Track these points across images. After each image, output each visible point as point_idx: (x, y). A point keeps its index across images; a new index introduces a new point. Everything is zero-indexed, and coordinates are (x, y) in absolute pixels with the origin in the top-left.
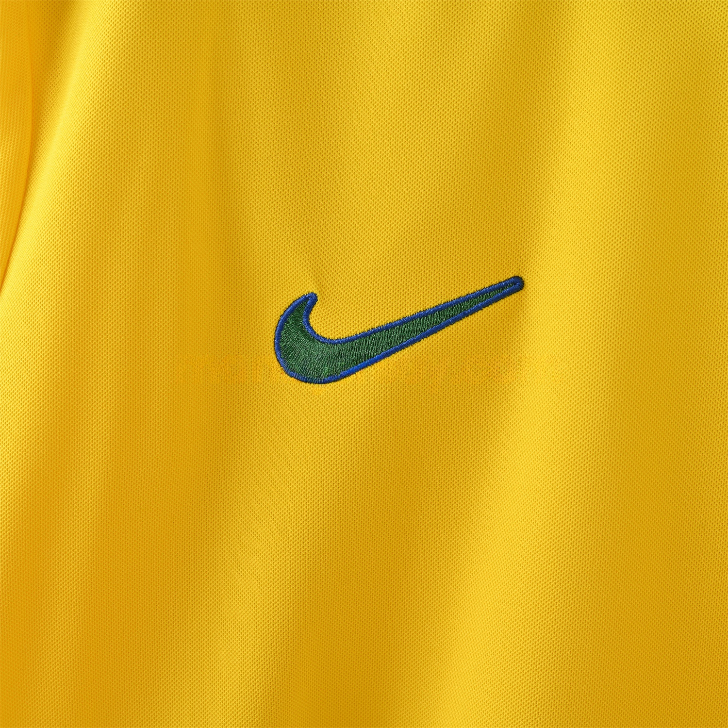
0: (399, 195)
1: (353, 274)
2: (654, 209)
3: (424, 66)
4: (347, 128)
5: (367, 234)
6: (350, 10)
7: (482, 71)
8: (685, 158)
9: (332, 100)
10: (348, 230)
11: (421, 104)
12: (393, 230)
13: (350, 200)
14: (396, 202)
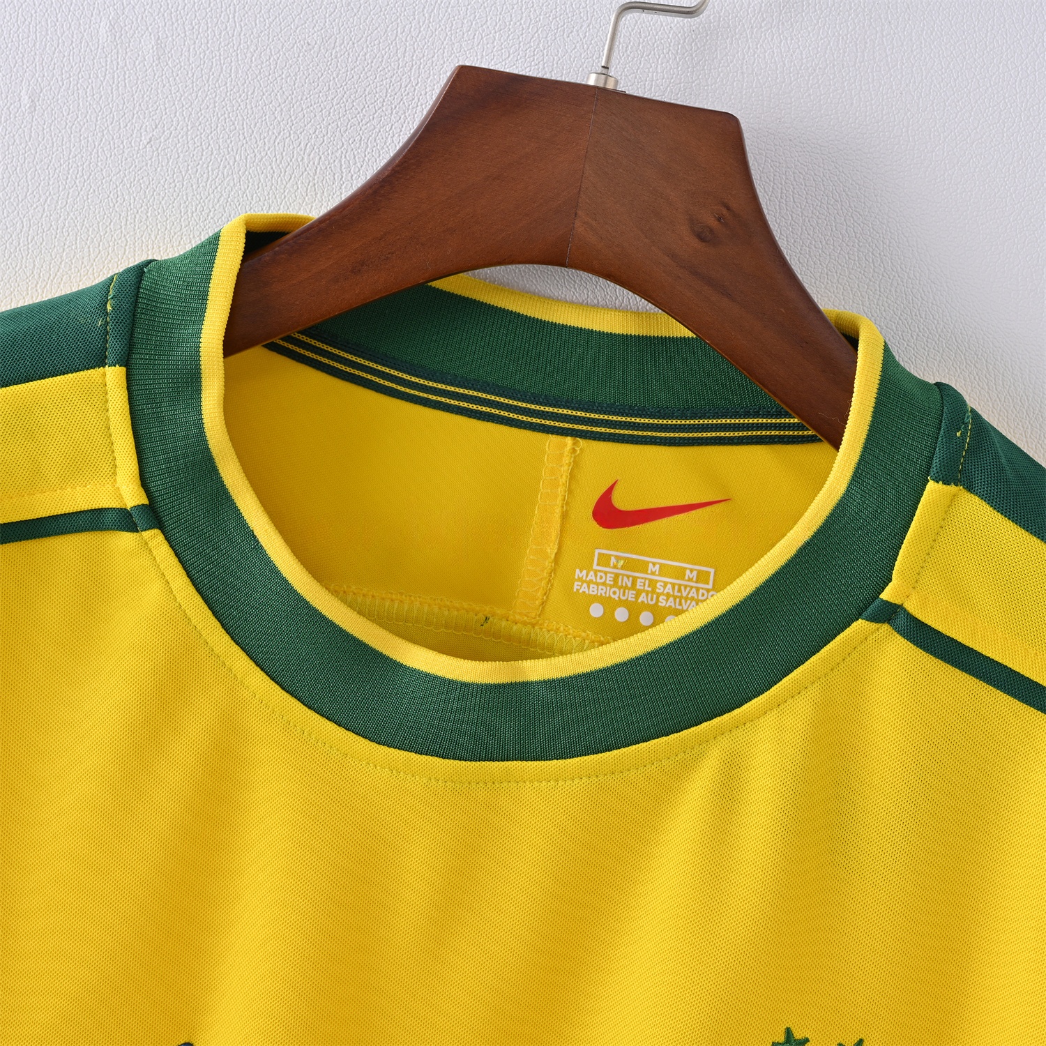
0: (70, 962)
1: (20, 1037)
2: (318, 994)
3: (101, 838)
4: (23, 889)
5: (37, 998)
6: (32, 771)
7: (158, 846)
8: (351, 944)
9: (9, 860)
10: (18, 992)
11: (96, 874)
12: (62, 996)
13: (22, 962)
14: (67, 968)
